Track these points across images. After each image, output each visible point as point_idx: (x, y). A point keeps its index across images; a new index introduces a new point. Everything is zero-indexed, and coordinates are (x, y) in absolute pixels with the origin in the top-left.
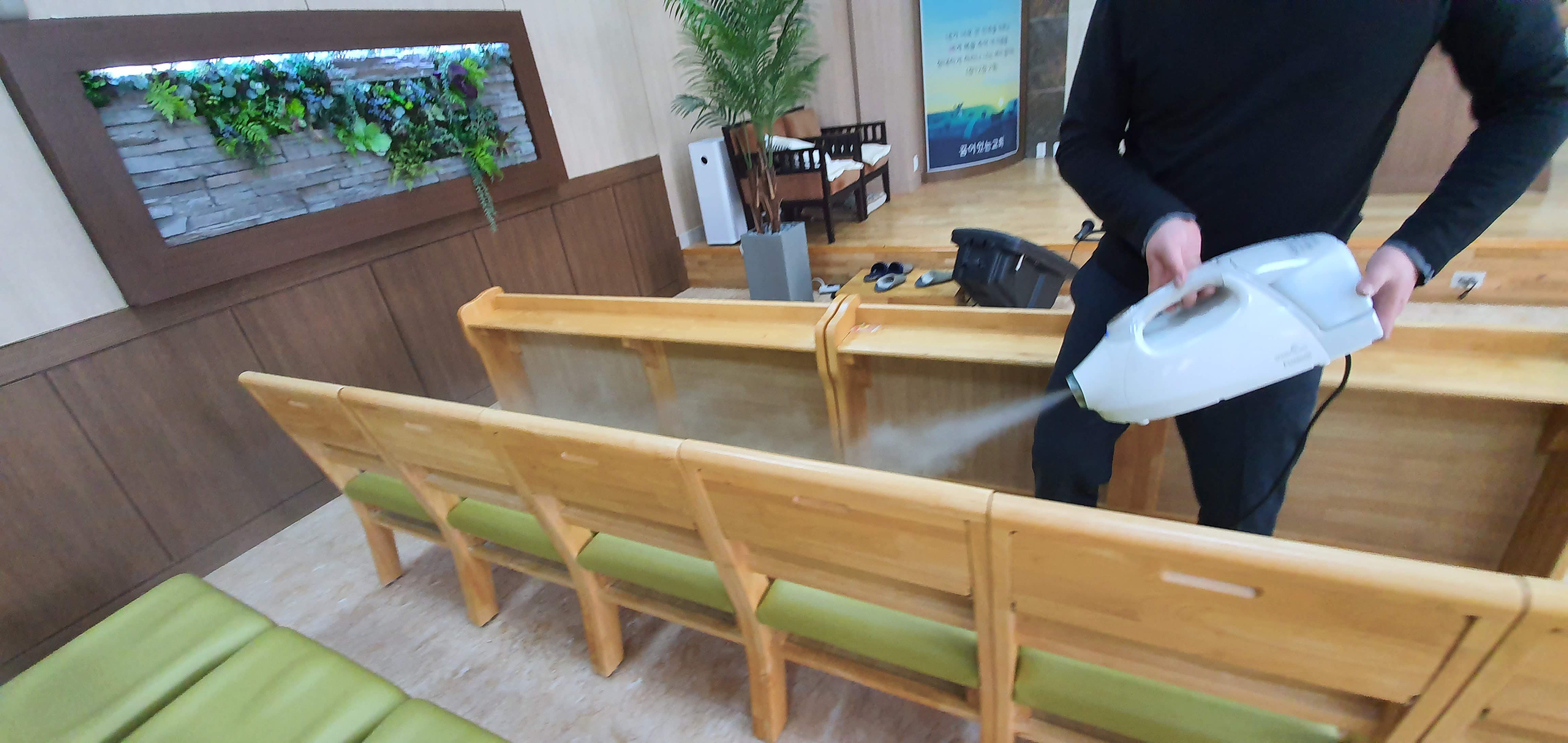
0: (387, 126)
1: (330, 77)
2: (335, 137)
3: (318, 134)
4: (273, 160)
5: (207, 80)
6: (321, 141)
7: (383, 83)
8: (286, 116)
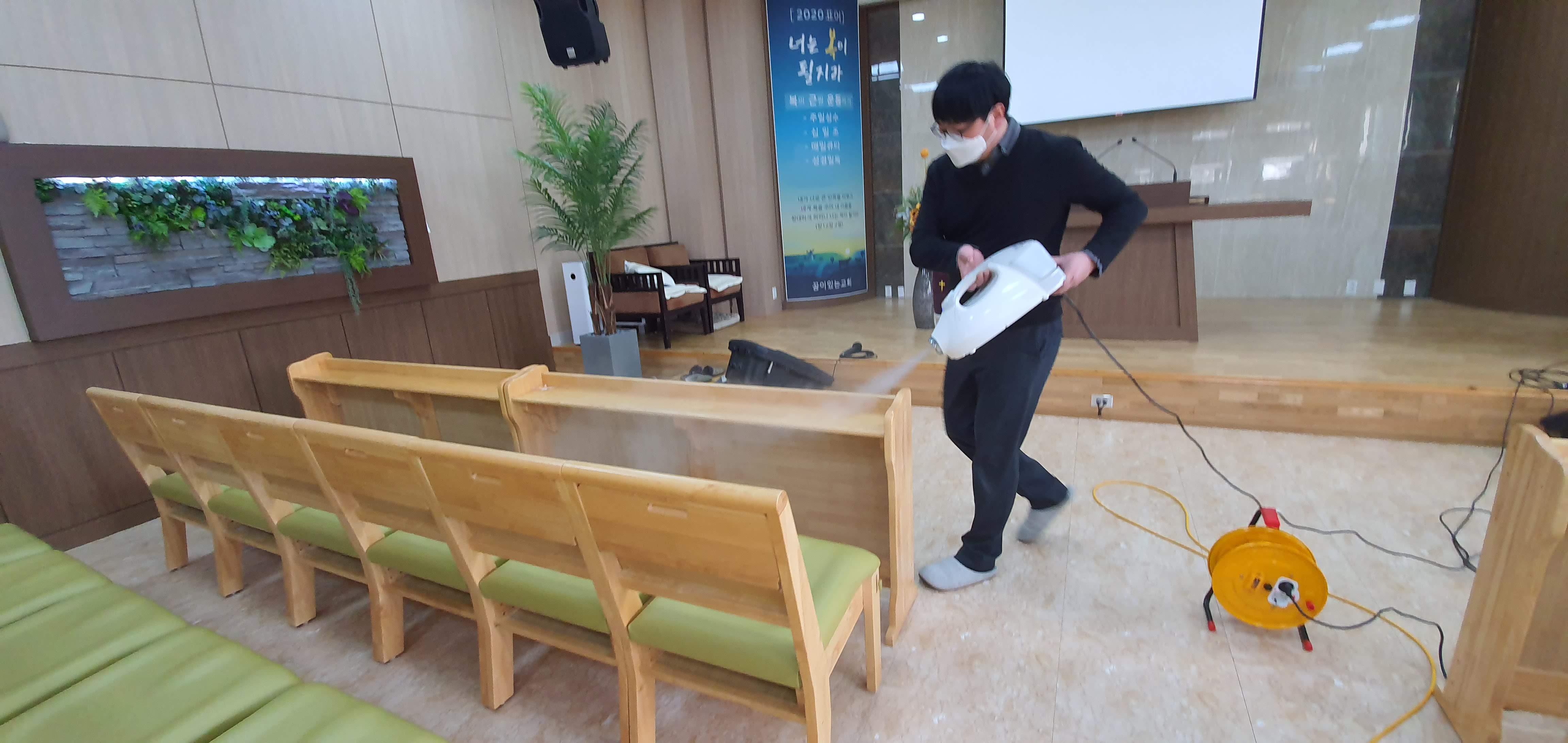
0: (273, 232)
1: (233, 194)
2: (226, 235)
3: (213, 232)
4: (170, 248)
5: (133, 191)
6: (213, 237)
7: (277, 201)
8: (189, 219)
